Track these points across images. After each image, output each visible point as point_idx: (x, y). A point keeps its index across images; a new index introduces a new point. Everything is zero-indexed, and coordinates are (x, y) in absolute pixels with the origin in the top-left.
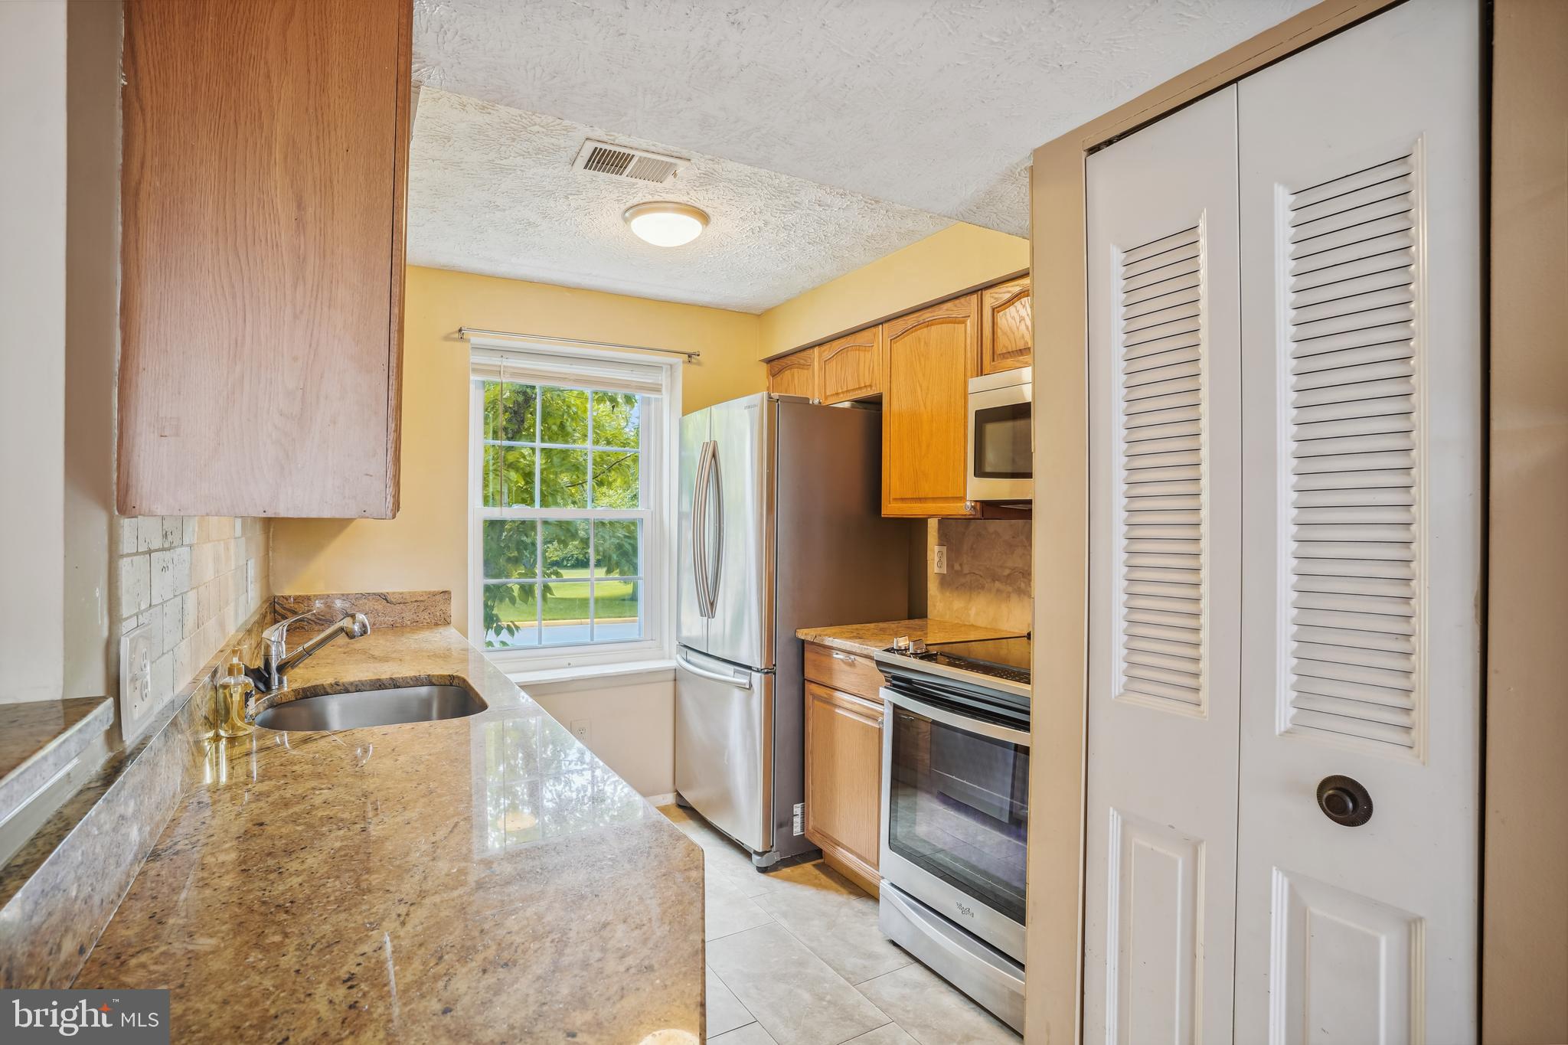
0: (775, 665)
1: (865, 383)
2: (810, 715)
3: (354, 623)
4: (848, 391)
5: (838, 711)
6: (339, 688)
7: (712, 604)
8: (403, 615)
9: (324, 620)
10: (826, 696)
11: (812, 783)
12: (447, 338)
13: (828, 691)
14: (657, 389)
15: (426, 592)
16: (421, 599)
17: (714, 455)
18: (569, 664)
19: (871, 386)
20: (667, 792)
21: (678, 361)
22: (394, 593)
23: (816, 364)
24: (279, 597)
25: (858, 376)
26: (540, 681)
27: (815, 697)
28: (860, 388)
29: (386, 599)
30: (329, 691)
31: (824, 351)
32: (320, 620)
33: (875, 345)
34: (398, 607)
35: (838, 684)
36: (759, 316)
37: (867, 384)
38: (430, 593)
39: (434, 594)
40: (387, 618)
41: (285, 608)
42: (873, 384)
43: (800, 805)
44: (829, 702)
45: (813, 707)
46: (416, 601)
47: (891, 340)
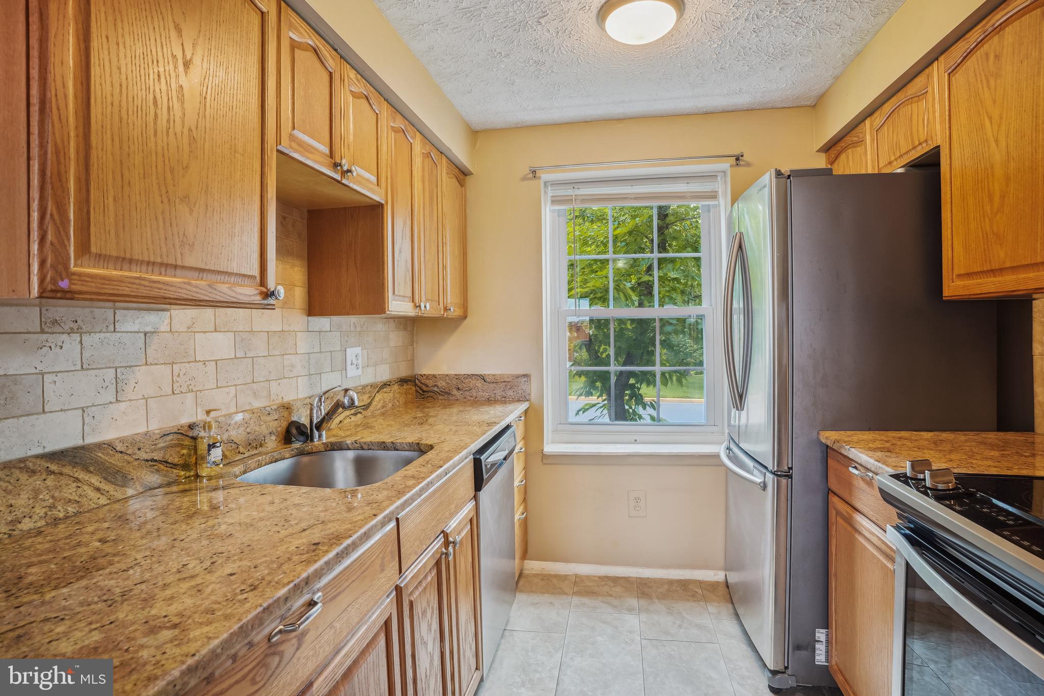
0: (791, 468)
1: (919, 141)
2: (834, 533)
3: (344, 397)
4: (901, 156)
5: (857, 536)
6: (357, 445)
7: (741, 397)
8: (496, 392)
9: (444, 392)
10: (846, 514)
11: (836, 612)
12: (524, 179)
13: (849, 509)
14: (713, 196)
15: (511, 375)
16: (507, 380)
17: (740, 247)
18: (636, 440)
19: (926, 141)
20: (720, 569)
21: (725, 165)
22: (489, 375)
23: (868, 137)
24: (418, 375)
25: (911, 134)
26: (600, 453)
27: (838, 513)
28: (914, 148)
29: (483, 379)
30: (351, 447)
31: (875, 120)
32: (442, 392)
33: (930, 89)
34: (492, 385)
35: (858, 505)
36: (814, 106)
37: (922, 140)
38: (513, 375)
39: (518, 377)
40: (485, 393)
41: (421, 383)
42: (929, 138)
43: (824, 631)
44: (849, 521)
45: (838, 526)
46: (504, 382)
47: (949, 74)
